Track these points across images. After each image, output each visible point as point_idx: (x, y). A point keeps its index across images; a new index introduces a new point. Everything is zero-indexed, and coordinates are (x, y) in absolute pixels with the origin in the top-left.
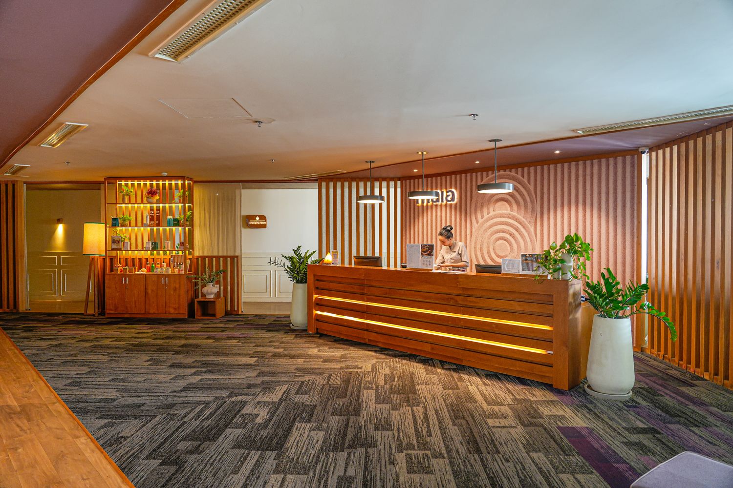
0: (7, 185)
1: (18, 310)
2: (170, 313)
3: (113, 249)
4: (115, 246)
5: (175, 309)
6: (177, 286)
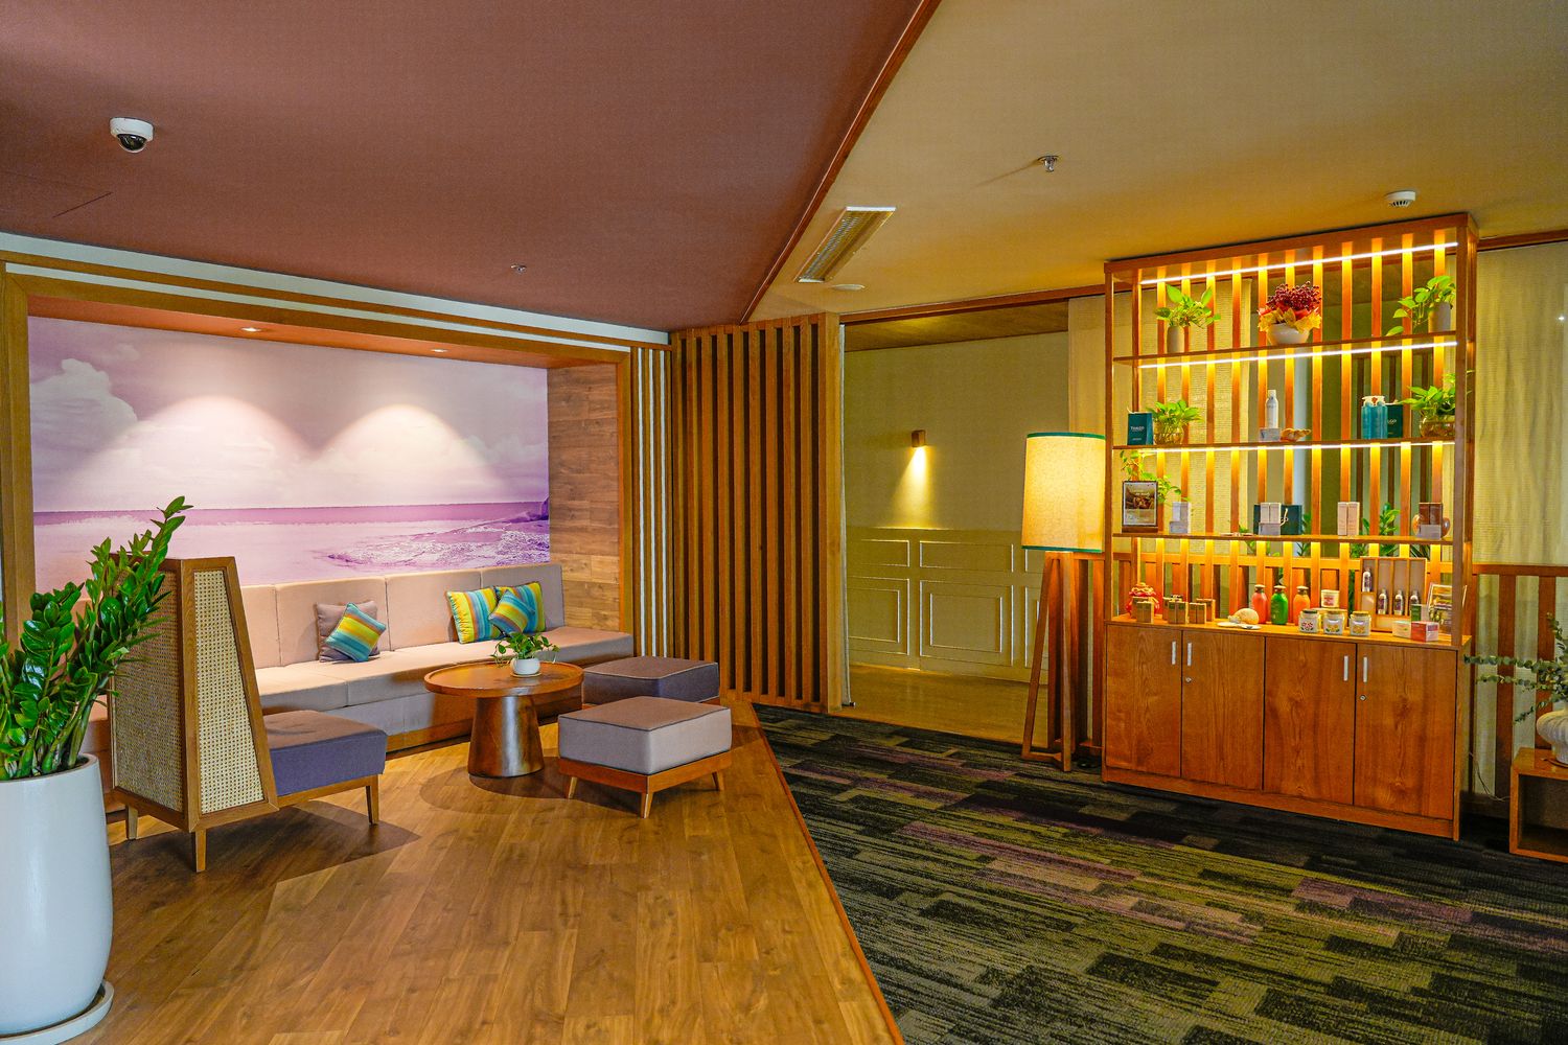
0: (797, 329)
1: (824, 707)
2: (1374, 807)
3: (1128, 530)
4: (1134, 518)
5: (1401, 793)
6: (1415, 697)
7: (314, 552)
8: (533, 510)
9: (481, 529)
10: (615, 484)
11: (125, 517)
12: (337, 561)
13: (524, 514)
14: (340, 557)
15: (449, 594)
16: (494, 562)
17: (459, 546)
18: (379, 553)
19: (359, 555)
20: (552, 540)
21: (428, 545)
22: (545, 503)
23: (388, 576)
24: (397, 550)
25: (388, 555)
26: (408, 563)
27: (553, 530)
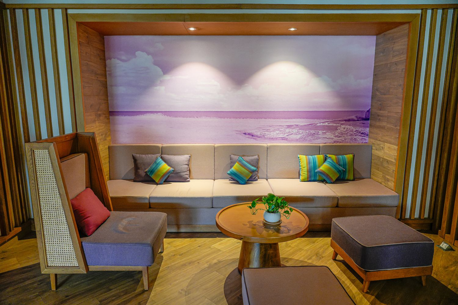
7: (237, 131)
8: (359, 115)
9: (326, 124)
10: (401, 101)
11: (159, 114)
12: (247, 136)
13: (353, 117)
14: (249, 134)
15: (299, 156)
16: (332, 141)
17: (313, 132)
18: (269, 133)
19: (258, 134)
20: (370, 132)
21: (295, 131)
22: (368, 111)
23: (269, 144)
24: (278, 132)
25: (273, 134)
26: (283, 139)
27: (371, 126)
